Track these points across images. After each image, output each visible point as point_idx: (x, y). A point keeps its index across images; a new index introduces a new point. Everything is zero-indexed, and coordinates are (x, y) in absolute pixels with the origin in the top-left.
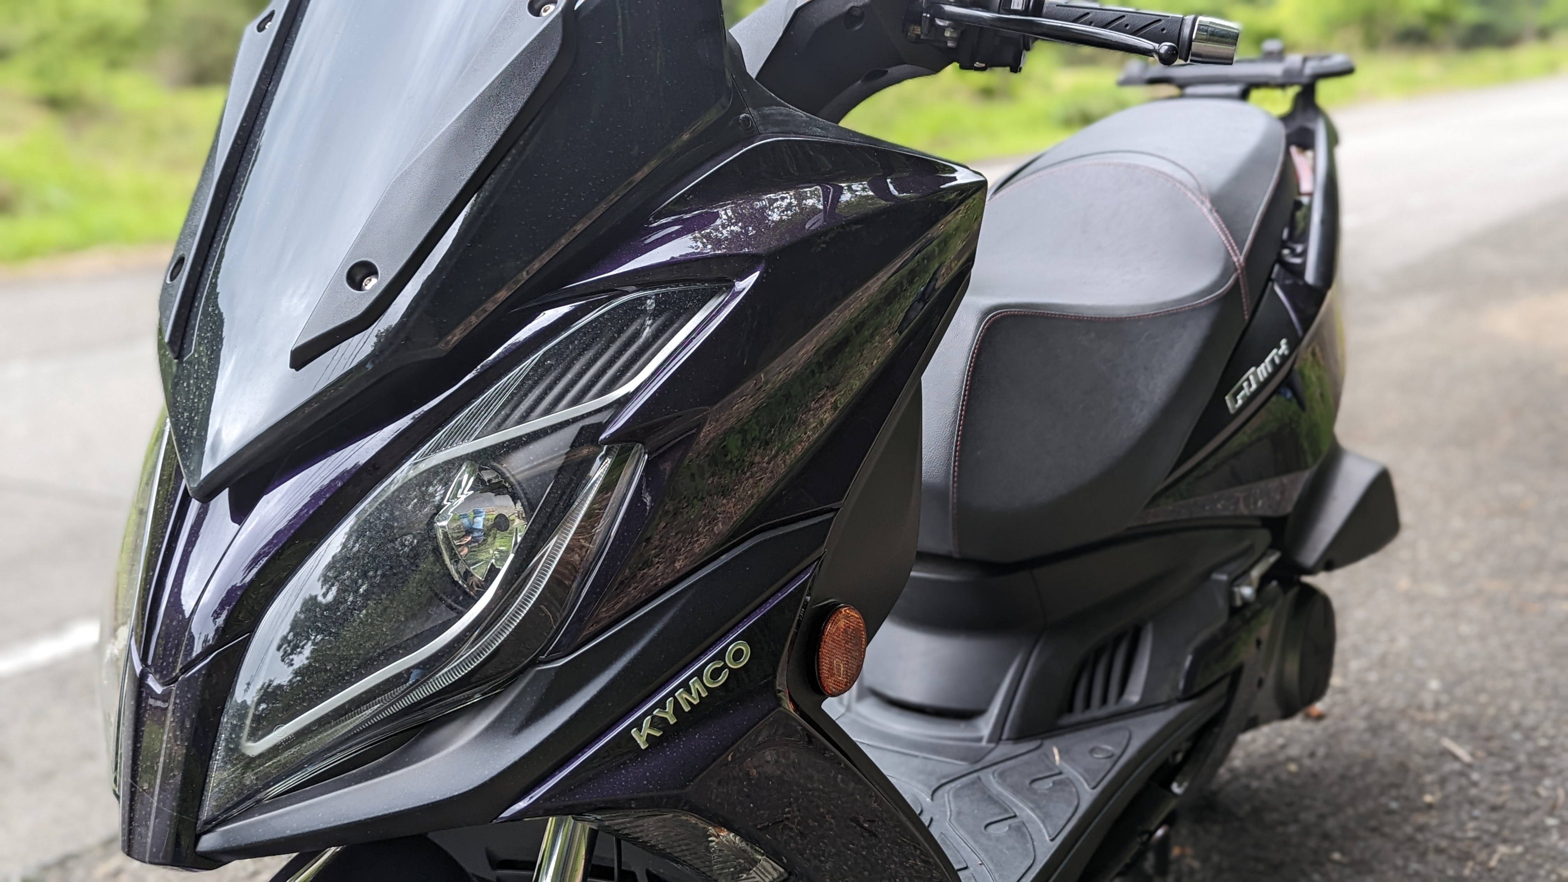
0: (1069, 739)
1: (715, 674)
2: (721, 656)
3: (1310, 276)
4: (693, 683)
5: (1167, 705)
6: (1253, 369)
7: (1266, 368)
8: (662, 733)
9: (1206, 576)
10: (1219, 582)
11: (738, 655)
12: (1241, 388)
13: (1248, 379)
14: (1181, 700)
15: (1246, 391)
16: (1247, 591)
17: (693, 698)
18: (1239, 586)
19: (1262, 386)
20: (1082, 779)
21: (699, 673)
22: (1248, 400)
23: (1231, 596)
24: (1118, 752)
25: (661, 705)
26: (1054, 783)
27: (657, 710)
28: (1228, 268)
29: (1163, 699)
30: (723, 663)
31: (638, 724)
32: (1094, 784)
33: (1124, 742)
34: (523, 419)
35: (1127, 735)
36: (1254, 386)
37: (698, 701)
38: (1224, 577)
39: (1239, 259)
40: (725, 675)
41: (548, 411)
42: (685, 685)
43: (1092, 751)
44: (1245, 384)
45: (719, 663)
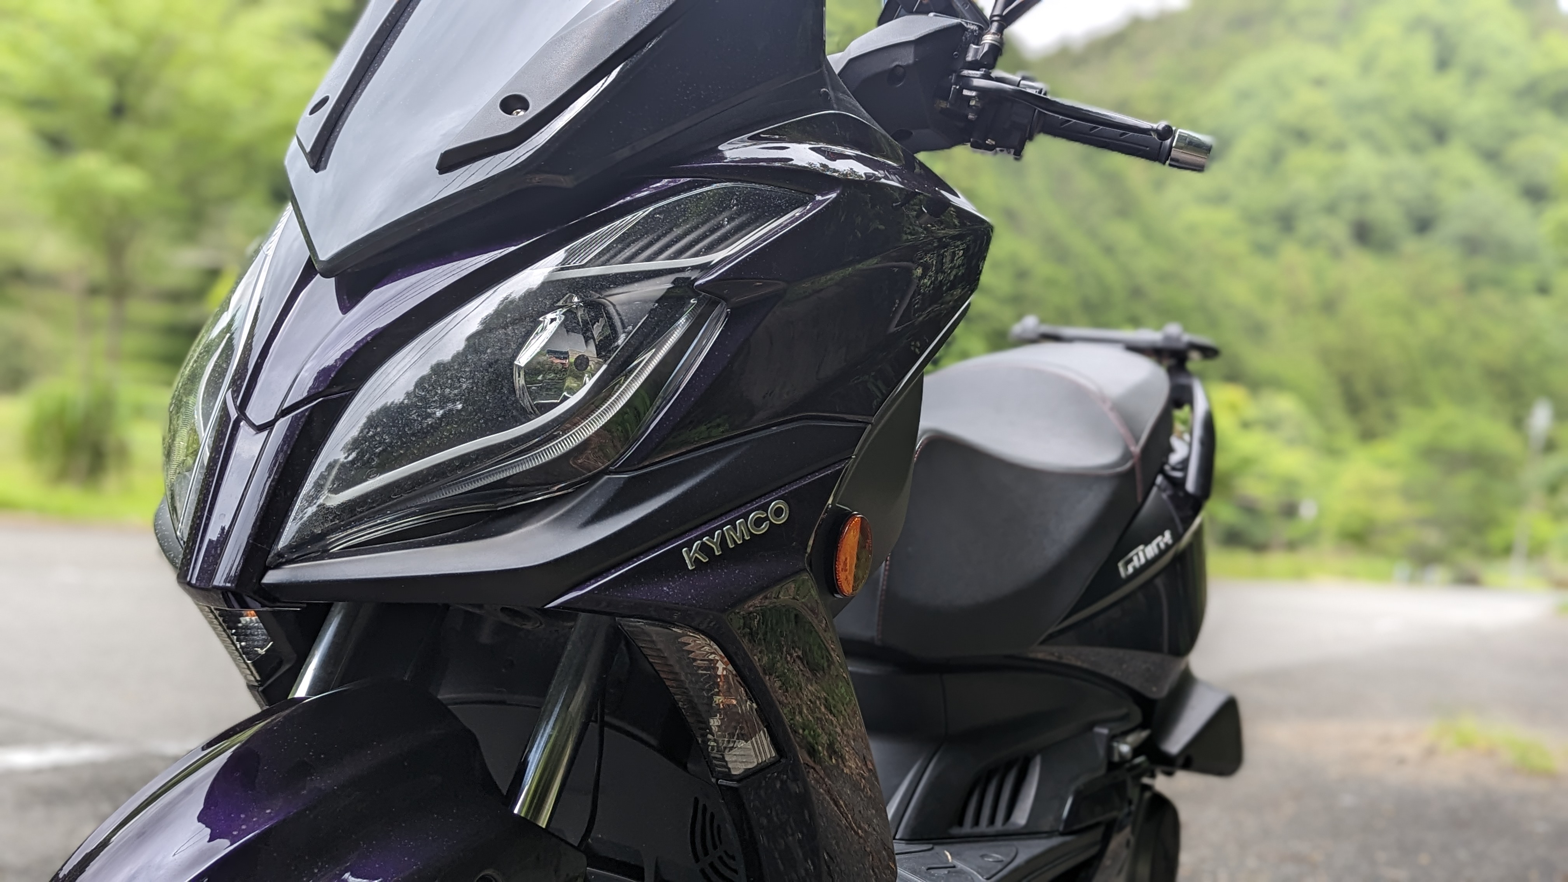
0: (957, 847)
1: (758, 522)
2: (764, 508)
3: (1190, 486)
4: (739, 523)
5: (1050, 834)
6: (1141, 547)
7: (1153, 549)
8: (707, 560)
9: (1091, 726)
10: (1100, 735)
11: (778, 512)
12: (1131, 560)
13: (1137, 554)
14: (1062, 834)
15: (1136, 563)
16: (1125, 748)
17: (737, 537)
18: (1118, 742)
19: (1149, 563)
20: (975, 873)
21: (745, 516)
22: (1138, 572)
23: (1110, 750)
24: (1006, 860)
25: (711, 534)
26: (949, 872)
27: (707, 538)
28: (1127, 455)
29: (1046, 828)
30: (765, 515)
31: (689, 545)
32: (988, 876)
33: (1013, 855)
34: (628, 260)
35: (1014, 850)
36: (1143, 561)
37: (741, 542)
38: (1105, 731)
39: (1136, 449)
40: (765, 527)
41: (649, 259)
42: (732, 523)
43: (983, 856)
44: (1135, 558)
45: (763, 514)
